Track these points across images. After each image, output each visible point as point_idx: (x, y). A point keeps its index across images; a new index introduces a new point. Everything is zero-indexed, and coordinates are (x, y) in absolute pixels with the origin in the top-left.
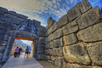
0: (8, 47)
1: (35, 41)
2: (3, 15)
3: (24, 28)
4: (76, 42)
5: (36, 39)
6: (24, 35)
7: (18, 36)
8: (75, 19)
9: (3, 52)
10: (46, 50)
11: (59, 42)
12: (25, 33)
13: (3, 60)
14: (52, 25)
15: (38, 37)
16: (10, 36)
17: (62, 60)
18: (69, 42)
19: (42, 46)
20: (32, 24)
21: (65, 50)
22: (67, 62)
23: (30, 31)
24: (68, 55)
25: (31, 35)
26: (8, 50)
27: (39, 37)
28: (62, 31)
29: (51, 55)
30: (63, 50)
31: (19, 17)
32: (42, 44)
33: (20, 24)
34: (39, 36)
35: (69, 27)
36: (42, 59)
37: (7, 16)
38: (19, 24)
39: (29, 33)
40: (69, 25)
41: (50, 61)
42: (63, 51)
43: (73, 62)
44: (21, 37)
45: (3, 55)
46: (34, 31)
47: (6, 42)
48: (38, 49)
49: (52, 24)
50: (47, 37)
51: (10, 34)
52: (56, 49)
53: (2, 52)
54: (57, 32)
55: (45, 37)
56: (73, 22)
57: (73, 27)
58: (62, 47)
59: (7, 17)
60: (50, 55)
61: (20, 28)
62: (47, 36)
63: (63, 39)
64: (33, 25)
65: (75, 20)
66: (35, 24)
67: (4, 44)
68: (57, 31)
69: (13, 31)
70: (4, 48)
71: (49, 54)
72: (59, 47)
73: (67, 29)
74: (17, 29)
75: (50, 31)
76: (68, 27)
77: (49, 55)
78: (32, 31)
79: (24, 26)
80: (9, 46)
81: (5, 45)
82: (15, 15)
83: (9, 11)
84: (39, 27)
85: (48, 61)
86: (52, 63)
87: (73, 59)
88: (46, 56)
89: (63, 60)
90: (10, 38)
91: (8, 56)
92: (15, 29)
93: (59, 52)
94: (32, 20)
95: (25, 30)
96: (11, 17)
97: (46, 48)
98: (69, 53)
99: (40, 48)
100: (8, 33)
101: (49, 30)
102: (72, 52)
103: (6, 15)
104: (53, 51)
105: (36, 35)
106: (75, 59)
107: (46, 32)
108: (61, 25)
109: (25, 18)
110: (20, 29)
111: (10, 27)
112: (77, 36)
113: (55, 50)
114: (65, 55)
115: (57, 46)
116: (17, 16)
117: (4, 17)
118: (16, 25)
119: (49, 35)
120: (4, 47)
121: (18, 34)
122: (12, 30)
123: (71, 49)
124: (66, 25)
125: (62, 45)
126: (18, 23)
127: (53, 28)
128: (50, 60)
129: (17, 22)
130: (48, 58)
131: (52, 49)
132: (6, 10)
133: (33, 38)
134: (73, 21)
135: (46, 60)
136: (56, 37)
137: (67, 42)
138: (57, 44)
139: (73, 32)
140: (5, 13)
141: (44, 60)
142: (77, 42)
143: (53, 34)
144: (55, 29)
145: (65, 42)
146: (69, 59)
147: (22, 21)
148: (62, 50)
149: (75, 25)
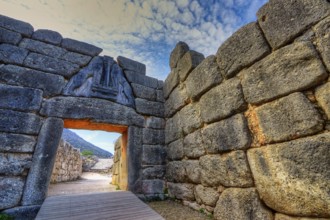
0: (41, 156)
1: (132, 132)
2: (17, 45)
3: (92, 86)
4: (314, 128)
5: (134, 125)
6: (93, 112)
7: (72, 116)
8: (300, 34)
9: (24, 174)
10: (171, 163)
11: (231, 130)
12: (95, 105)
13: (25, 203)
14: (190, 71)
15: (139, 116)
16: (44, 116)
17: (249, 202)
18: (280, 129)
19: (157, 151)
20: (116, 73)
21: (263, 164)
22: (274, 212)
23: (110, 96)
24: (278, 183)
25: (116, 113)
26: (42, 167)
27: (143, 117)
28: (240, 87)
29: (196, 183)
30: (253, 162)
31: (70, 50)
32: (155, 141)
33: (77, 73)
34: (143, 114)
35: (275, 70)
36: (161, 196)
37: (31, 46)
38: (74, 74)
39: (108, 105)
40: (271, 63)
41: (194, 205)
42: (249, 166)
43: (306, 210)
44: (82, 120)
45: (24, 187)
46: (127, 97)
47: (33, 138)
48: (144, 159)
49: (193, 68)
50: (172, 116)
51: (45, 109)
52: (215, 157)
53: (20, 175)
54: (216, 96)
55: (163, 117)
56: (292, 47)
57: (293, 67)
58: (246, 149)
59: (30, 51)
60: (190, 182)
61: (77, 87)
62: (174, 113)
63: (245, 120)
64: (119, 75)
65: (302, 38)
66: (127, 73)
67: (26, 148)
68: (218, 89)
69: (53, 100)
70: (29, 160)
71: (186, 176)
72: (229, 151)
73: (262, 78)
74: (66, 93)
75: (182, 93)
76: (269, 70)
77: (186, 180)
78: (120, 98)
79: (90, 80)
80: (45, 155)
81: (31, 150)
82: (56, 45)
83: (35, 30)
84: (142, 84)
85: (186, 202)
86: (202, 211)
87: (306, 199)
88: (174, 185)
89: (256, 201)
90: (46, 124)
91: (41, 188)
92: (59, 92)
93: (231, 169)
94: (115, 59)
95: (96, 94)
96: (44, 51)
97: (173, 156)
98: (282, 176)
99: (149, 156)
100: (36, 107)
101: (177, 89)
102: (297, 171)
103: (25, 43)
104: (203, 167)
105: (133, 112)
106: (318, 201)
107: (167, 98)
108: (234, 67)
109: (92, 53)
110: (78, 92)
111: (41, 86)
112: (315, 102)
113: (214, 164)
114: (263, 184)
115: (221, 148)
116: (65, 47)
117: (21, 52)
118: (62, 78)
119: (179, 110)
120: (28, 156)
121: (70, 110)
122: (51, 97)
123: (294, 158)
124: (257, 65)
125: (243, 142)
126: (70, 69)
127: (200, 80)
128: (194, 200)
129: (67, 66)
130: (185, 194)
131: (197, 158)
132: (28, 26)
133: (124, 122)
134: (290, 42)
135: (178, 200)
136: (214, 115)
137: (266, 130)
138: (222, 138)
139: (298, 86)
140: (24, 36)
141: (166, 198)
142: (320, 128)
143: (197, 105)
144: (208, 84)
145: (260, 129)
146: (283, 198)
147: (83, 63)
148: (247, 162)
149: (307, 59)
